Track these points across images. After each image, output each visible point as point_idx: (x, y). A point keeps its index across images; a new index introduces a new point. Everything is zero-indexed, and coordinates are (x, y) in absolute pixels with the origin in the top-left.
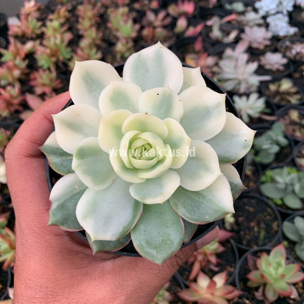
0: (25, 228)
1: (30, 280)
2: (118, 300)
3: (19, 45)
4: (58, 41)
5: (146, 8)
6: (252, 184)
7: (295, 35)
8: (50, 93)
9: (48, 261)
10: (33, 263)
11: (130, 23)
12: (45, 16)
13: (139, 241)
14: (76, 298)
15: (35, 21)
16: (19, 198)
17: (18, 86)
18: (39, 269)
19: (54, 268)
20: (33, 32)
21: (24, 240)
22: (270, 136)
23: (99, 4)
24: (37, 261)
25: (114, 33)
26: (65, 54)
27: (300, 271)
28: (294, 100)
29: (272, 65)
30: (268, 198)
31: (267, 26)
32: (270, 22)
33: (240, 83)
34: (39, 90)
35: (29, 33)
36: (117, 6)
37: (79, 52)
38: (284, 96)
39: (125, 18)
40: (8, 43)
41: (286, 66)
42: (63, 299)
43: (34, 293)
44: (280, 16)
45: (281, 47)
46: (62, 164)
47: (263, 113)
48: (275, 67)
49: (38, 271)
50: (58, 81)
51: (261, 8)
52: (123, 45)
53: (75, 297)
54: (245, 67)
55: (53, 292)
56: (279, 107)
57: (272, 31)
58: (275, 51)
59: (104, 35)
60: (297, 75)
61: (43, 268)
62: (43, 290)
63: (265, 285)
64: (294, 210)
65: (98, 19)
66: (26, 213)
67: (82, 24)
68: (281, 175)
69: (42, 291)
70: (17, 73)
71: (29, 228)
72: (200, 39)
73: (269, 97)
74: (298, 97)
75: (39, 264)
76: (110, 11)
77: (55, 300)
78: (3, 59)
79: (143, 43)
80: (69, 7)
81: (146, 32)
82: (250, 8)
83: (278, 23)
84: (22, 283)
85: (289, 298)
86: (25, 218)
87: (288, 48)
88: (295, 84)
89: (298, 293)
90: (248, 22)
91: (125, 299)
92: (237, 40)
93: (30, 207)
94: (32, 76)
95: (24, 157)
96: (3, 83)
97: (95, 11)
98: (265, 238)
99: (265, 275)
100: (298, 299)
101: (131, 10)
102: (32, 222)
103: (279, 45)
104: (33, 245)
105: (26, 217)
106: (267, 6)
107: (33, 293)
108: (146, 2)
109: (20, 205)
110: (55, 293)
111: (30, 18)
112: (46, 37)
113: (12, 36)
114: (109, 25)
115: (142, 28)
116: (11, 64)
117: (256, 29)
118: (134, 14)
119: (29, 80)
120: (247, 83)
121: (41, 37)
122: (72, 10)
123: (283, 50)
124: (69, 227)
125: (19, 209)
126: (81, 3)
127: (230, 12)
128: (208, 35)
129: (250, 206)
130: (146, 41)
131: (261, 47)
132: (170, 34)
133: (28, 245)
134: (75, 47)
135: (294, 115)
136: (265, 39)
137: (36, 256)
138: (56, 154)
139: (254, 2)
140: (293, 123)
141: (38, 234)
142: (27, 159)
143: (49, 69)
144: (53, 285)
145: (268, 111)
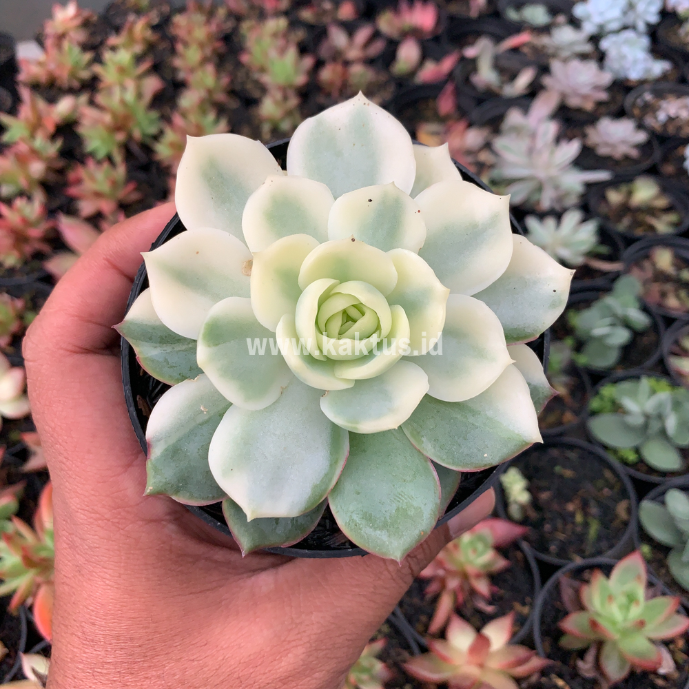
0: (79, 509)
1: (93, 624)
2: (290, 655)
3: (41, 104)
4: (130, 96)
5: (327, 20)
6: (569, 417)
7: (664, 77)
8: (113, 213)
9: (133, 580)
10: (99, 585)
11: (292, 53)
12: (99, 39)
13: (349, 514)
14: (198, 659)
15: (77, 50)
16: (60, 445)
17: (39, 198)
18: (112, 599)
19: (146, 595)
20: (73, 75)
21: (76, 536)
22: (609, 308)
23: (221, 12)
24: (107, 582)
25: (256, 76)
26: (145, 123)
27: (678, 612)
28: (663, 226)
29: (613, 146)
30: (605, 447)
31: (601, 57)
32: (606, 50)
33: (540, 188)
34: (87, 208)
35: (64, 77)
36: (262, 15)
37: (178, 120)
38: (641, 217)
39: (280, 42)
40: (17, 100)
41: (645, 148)
42: (167, 661)
43: (103, 653)
44: (629, 34)
45: (634, 105)
46: (166, 361)
47: (593, 255)
48: (621, 151)
49: (111, 603)
50: (131, 186)
51: (588, 17)
52: (276, 103)
53: (195, 657)
54: (552, 153)
55: (147, 649)
56: (629, 241)
57: (612, 70)
58: (620, 114)
59: (232, 82)
60: (669, 169)
61: (122, 597)
62: (123, 644)
63: (600, 644)
64: (664, 474)
65: (219, 45)
66: (80, 477)
67: (182, 56)
68: (634, 395)
69: (122, 649)
70: (37, 168)
71: (87, 508)
72: (449, 88)
73: (606, 218)
74: (672, 217)
75: (112, 587)
76: (245, 26)
77: (150, 666)
78: (6, 138)
79: (321, 99)
80: (154, 18)
81: (327, 74)
82: (561, 19)
83: (626, 50)
84: (72, 634)
85: (655, 673)
86: (78, 487)
87: (649, 108)
88: (664, 190)
89: (676, 662)
90: (558, 49)
91: (304, 653)
92: (534, 91)
93: (87, 463)
94: (72, 175)
95: (69, 353)
96: (6, 190)
97: (213, 28)
98: (599, 538)
99: (601, 621)
100: (676, 675)
101: (294, 23)
102: (93, 495)
103: (629, 100)
104: (98, 546)
105: (79, 485)
106: (601, 14)
107: (99, 653)
108: (328, 6)
109: (65, 460)
110: (151, 650)
111: (66, 44)
112: (102, 85)
113: (26, 85)
114: (245, 58)
115: (319, 64)
116: (23, 148)
117: (576, 64)
118: (300, 34)
119: (66, 185)
120: (557, 187)
121: (91, 86)
122: (161, 26)
123: (636, 112)
124: (191, 497)
125: (62, 470)
126: (182, 10)
127: (518, 28)
128: (467, 80)
129: (564, 467)
130: (328, 95)
131: (589, 106)
132: (383, 77)
133: (87, 547)
134: (168, 110)
135: (664, 259)
136: (597, 88)
137: (105, 570)
138: (150, 339)
139: (572, 5)
140: (661, 277)
141: (109, 520)
142: (77, 357)
143: (109, 159)
144: (146, 632)
145: (604, 250)
